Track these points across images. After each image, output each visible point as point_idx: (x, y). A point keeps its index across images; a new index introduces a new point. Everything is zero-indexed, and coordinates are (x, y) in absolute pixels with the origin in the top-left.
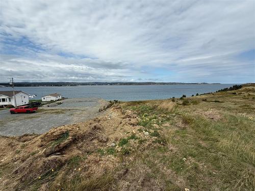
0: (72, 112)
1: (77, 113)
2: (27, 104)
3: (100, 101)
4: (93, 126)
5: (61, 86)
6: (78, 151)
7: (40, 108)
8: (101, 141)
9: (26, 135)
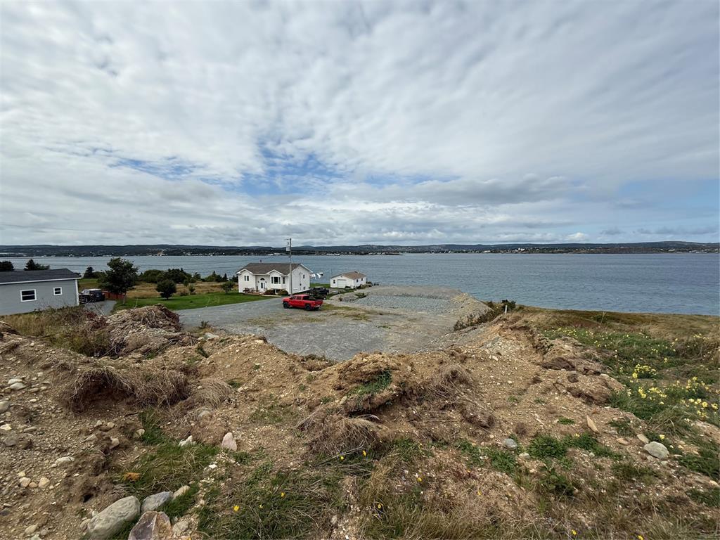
0: (384, 319)
1: (397, 323)
2: (308, 292)
3: (456, 299)
4: (448, 369)
5: (366, 254)
6: (409, 425)
7: (326, 302)
8: (470, 420)
9: (312, 357)
